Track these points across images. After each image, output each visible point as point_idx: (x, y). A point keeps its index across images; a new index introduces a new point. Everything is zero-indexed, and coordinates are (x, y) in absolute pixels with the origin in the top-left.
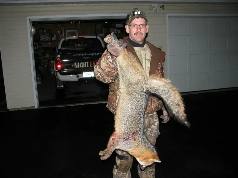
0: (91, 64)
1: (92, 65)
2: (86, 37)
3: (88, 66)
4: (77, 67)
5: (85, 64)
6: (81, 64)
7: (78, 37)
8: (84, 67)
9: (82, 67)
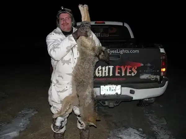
0: (117, 71)
1: (119, 73)
2: (107, 23)
3: (111, 75)
5: (105, 70)
6: (97, 69)
7: (95, 23)
8: (103, 76)
9: (100, 75)
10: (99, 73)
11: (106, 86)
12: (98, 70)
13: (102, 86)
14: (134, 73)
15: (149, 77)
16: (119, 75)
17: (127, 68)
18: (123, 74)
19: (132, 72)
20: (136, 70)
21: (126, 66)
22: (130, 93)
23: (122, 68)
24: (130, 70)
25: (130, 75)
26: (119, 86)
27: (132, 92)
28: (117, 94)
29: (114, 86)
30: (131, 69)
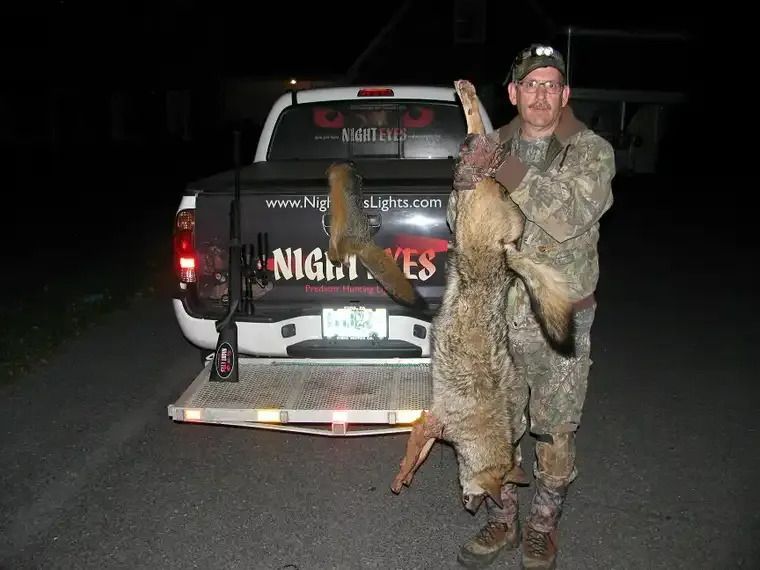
2: (401, 93)
3: (353, 275)
4: (288, 275)
6: (310, 257)
7: (359, 95)
8: (329, 279)
9: (321, 277)
10: (314, 269)
11: (339, 310)
12: (313, 261)
13: (326, 311)
14: (427, 273)
17: (401, 254)
19: (421, 267)
20: (432, 261)
21: (399, 250)
22: (415, 334)
24: (411, 260)
25: (414, 277)
26: (382, 312)
27: (419, 332)
28: (374, 336)
29: (366, 312)
30: (414, 258)
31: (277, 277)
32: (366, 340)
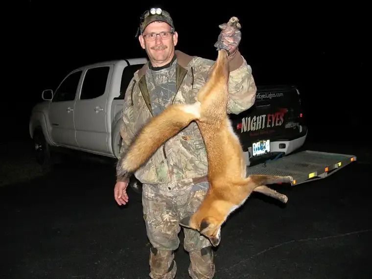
10: (253, 126)
11: (257, 143)
12: (253, 122)
13: (253, 144)
15: (292, 125)
16: (270, 126)
18: (273, 125)
19: (280, 120)
22: (280, 148)
23: (273, 116)
26: (268, 141)
28: (266, 151)
30: (279, 117)
31: (242, 131)
32: (265, 154)
